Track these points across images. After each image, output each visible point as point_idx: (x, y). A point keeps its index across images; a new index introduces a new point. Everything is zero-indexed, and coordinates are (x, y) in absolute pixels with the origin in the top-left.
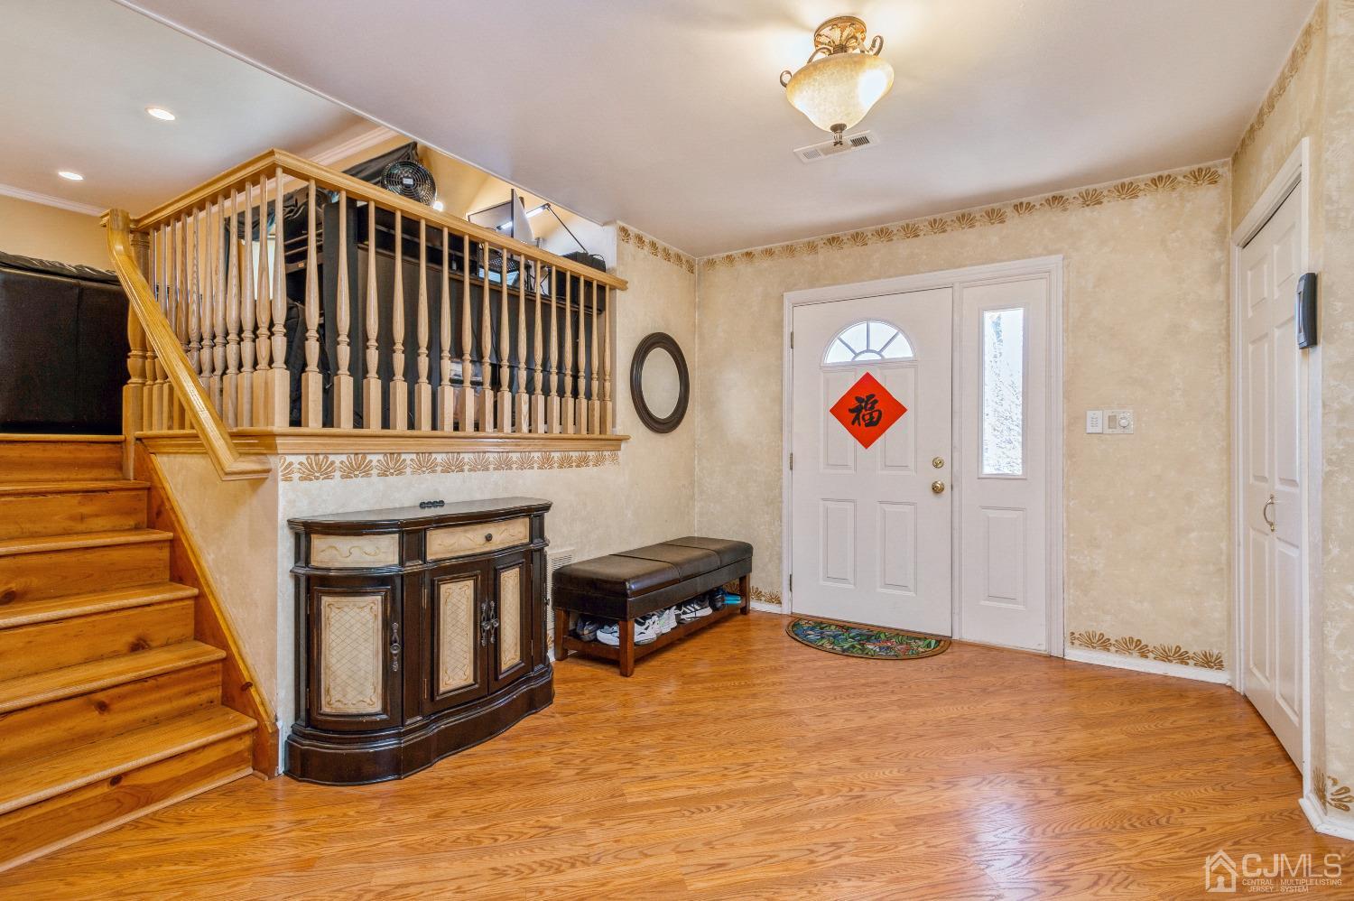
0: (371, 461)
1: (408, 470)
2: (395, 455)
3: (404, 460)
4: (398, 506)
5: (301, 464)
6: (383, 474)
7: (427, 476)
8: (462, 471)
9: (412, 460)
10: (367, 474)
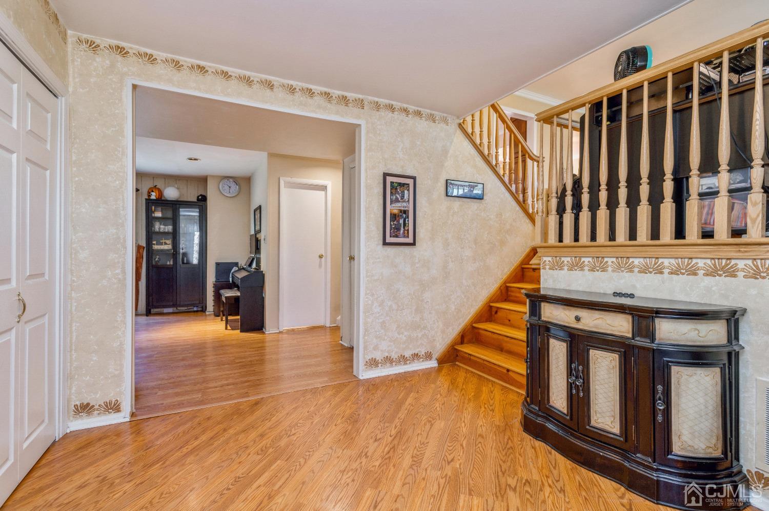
0: (584, 262)
1: (610, 269)
2: (600, 259)
3: (607, 262)
4: (602, 292)
5: (549, 261)
6: (592, 270)
7: (627, 275)
8: (662, 273)
9: (612, 262)
10: (582, 269)
